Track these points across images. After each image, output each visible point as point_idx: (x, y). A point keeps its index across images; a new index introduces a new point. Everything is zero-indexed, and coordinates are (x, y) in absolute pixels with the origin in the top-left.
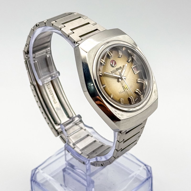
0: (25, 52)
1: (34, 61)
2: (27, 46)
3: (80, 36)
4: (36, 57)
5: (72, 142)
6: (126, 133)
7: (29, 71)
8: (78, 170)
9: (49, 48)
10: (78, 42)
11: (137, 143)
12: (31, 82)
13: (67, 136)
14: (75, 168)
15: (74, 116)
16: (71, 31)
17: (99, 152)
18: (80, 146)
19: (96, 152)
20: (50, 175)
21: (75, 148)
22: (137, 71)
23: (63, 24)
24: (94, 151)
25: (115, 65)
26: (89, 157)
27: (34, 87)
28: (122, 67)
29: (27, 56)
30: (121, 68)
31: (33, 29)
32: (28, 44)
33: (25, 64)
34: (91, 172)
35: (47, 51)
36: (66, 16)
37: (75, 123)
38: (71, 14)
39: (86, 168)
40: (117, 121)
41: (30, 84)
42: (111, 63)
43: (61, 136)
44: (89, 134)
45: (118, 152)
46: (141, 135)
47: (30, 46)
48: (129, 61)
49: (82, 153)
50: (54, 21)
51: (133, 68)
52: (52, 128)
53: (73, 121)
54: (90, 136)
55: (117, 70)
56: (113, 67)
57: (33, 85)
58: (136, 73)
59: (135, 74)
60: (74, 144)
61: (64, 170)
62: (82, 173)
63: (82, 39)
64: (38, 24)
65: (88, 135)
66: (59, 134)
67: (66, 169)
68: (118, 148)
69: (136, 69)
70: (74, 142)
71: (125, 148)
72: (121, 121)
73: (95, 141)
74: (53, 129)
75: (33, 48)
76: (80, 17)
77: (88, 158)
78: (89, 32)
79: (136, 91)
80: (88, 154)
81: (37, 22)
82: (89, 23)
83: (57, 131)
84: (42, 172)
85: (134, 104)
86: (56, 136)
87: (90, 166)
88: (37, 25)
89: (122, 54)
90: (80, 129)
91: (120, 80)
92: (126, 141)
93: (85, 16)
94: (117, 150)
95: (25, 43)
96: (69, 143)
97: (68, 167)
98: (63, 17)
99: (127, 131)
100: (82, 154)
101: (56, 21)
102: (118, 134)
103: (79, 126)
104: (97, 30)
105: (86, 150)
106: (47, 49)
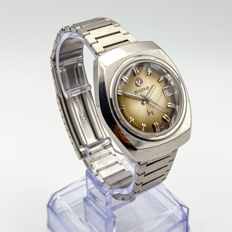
0: (52, 59)
1: (62, 70)
2: (53, 52)
3: (104, 47)
4: (64, 65)
5: (96, 168)
6: (147, 165)
7: (55, 81)
8: (100, 202)
9: (81, 56)
10: (99, 54)
11: (166, 178)
12: (57, 93)
13: (91, 160)
14: (97, 199)
15: (105, 137)
16: (95, 41)
17: (124, 184)
18: (105, 174)
19: (120, 183)
20: (69, 205)
21: (97, 175)
22: (169, 93)
23: (88, 31)
24: (119, 182)
25: (140, 84)
26: (111, 188)
27: (60, 99)
28: (150, 87)
29: (53, 64)
30: (148, 88)
31: (59, 33)
32: (55, 50)
33: (52, 73)
34: (113, 205)
35: (79, 59)
36: (96, 21)
37: (104, 146)
38: (103, 19)
39: (106, 201)
40: (132, 150)
41: (56, 96)
42: (136, 82)
43: (84, 160)
44: (119, 161)
45: (137, 186)
46: (170, 169)
47: (56, 52)
48: (160, 81)
49: (105, 182)
50: (80, 27)
51: (164, 89)
52: (76, 149)
53: (101, 143)
54: (119, 163)
55: (143, 90)
56: (138, 86)
57: (59, 97)
58: (167, 96)
59: (165, 97)
60: (98, 171)
61: (85, 200)
62: (102, 206)
63: (105, 51)
64: (64, 28)
65: (117, 162)
66: (83, 157)
67: (88, 199)
68: (137, 181)
69: (168, 91)
70: (98, 168)
71: (149, 182)
72: (138, 150)
73: (124, 170)
74: (77, 151)
75: (60, 55)
76: (111, 24)
77: (109, 189)
78: (116, 42)
79: (164, 117)
80: (111, 184)
81: (63, 26)
82: (119, 32)
83: (80, 153)
84: (61, 198)
85: (159, 132)
86: (80, 159)
87: (111, 198)
88: (62, 29)
89: (151, 72)
90: (109, 154)
91: (145, 102)
92: (148, 174)
93: (118, 23)
94: (136, 183)
95: (52, 48)
96: (91, 169)
97: (89, 196)
98: (91, 23)
99: (148, 163)
100: (104, 184)
101: (81, 27)
102: (137, 165)
103: (109, 150)
104: (127, 40)
105: (110, 180)
106: (79, 57)
